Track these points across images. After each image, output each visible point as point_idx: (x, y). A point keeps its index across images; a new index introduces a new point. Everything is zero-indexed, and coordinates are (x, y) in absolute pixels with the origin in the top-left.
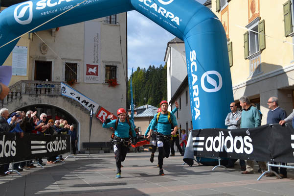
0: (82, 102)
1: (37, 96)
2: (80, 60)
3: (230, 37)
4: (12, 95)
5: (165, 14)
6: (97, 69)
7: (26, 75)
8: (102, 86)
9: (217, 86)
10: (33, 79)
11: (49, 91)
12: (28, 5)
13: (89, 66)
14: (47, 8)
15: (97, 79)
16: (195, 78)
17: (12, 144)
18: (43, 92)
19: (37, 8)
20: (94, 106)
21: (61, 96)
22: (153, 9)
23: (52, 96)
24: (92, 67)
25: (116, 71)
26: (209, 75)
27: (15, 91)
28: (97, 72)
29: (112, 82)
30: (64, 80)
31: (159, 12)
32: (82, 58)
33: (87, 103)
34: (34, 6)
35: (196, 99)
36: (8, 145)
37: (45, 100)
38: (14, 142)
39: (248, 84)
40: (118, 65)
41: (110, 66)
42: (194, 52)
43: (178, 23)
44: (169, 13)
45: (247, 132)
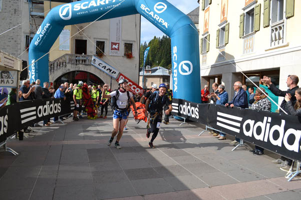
0: (107, 70)
1: (77, 65)
2: (107, 39)
3: (209, 31)
4: (60, 64)
5: (158, 20)
6: (119, 46)
7: (69, 50)
8: (122, 58)
9: (189, 71)
10: (74, 53)
11: (85, 62)
12: (68, 6)
13: (113, 44)
14: (81, 10)
15: (118, 53)
16: (175, 65)
17: (58, 105)
18: (81, 62)
19: (75, 10)
20: (115, 73)
21: (93, 65)
22: (151, 16)
23: (87, 65)
24: (115, 44)
25: (132, 47)
26: (185, 64)
27: (61, 61)
28: (118, 48)
29: (129, 55)
30: (95, 54)
31: (155, 18)
32: (108, 38)
33: (111, 70)
34: (73, 8)
35: (175, 79)
36: (56, 106)
37: (82, 68)
38: (59, 104)
39: (213, 67)
40: (133, 43)
41: (128, 44)
42: (176, 47)
43: (167, 27)
44: (161, 19)
45: (198, 105)
